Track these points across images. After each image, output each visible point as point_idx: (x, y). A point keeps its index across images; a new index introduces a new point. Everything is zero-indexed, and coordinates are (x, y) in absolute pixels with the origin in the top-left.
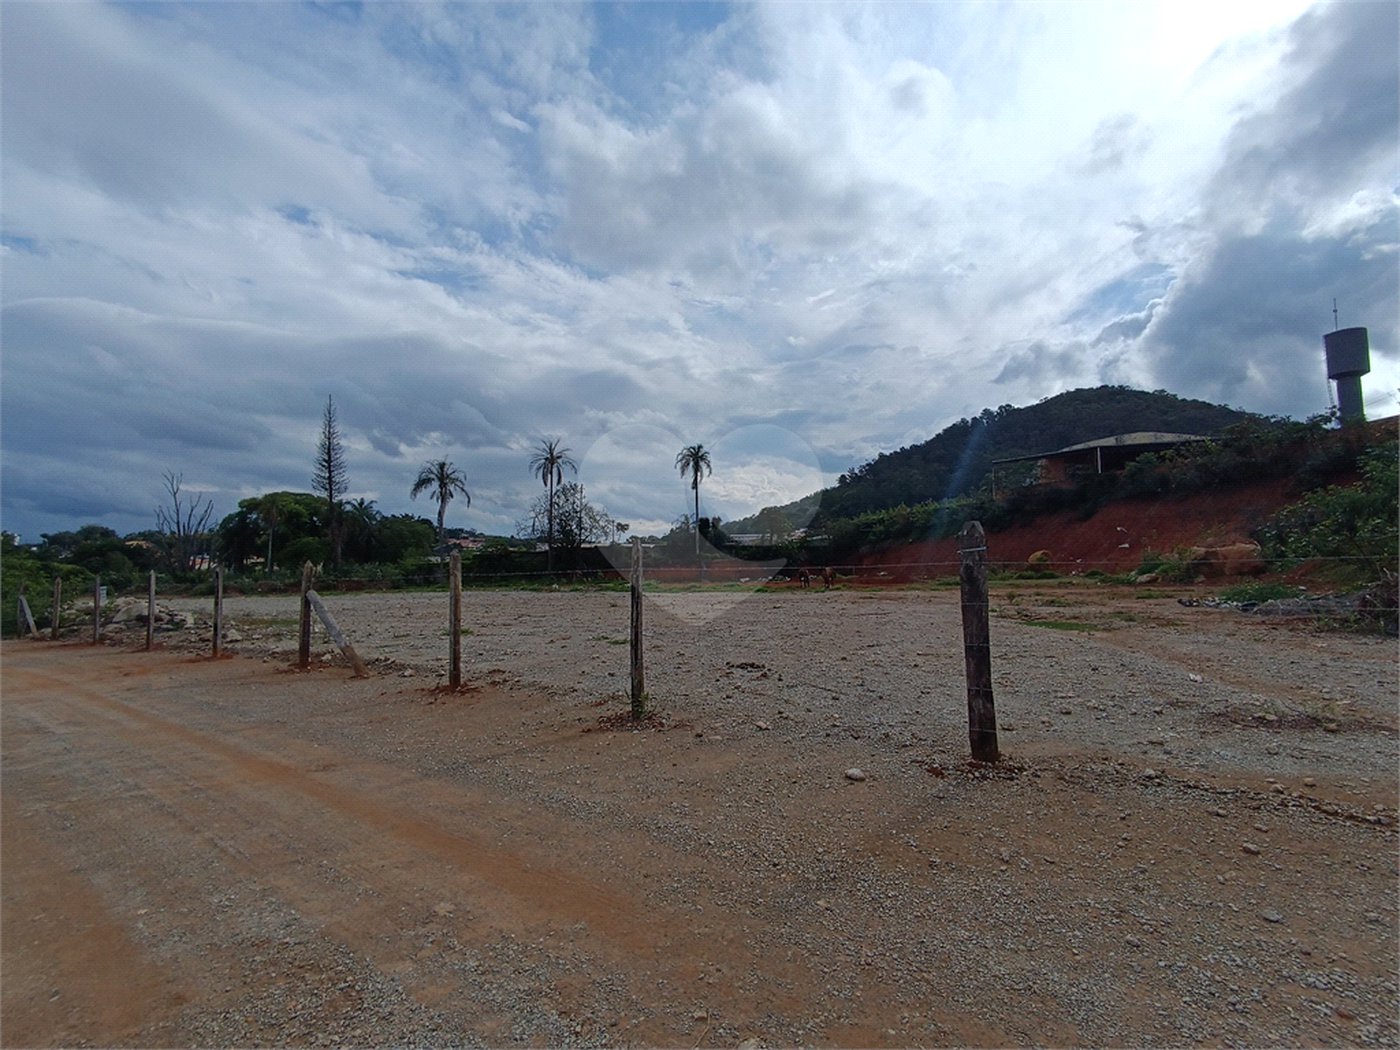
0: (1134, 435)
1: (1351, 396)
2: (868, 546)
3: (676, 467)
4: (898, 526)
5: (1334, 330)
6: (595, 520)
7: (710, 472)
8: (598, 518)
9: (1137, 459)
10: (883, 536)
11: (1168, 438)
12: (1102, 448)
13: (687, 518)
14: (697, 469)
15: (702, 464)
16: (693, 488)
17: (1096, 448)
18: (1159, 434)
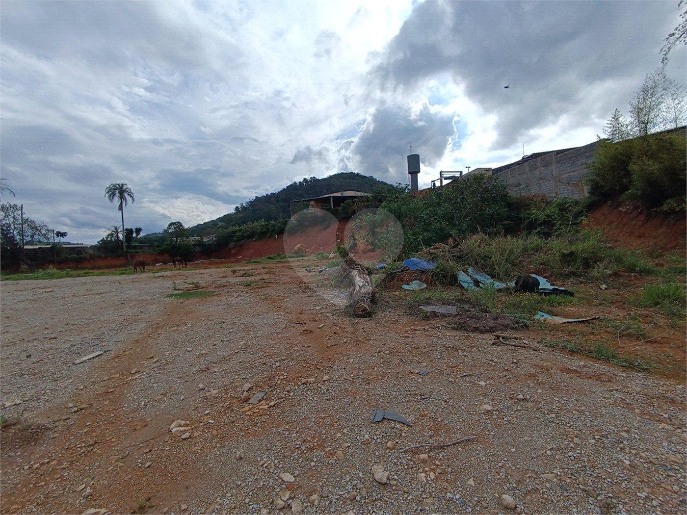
0: (347, 192)
1: (415, 181)
2: (233, 243)
3: (105, 196)
4: (248, 233)
5: (410, 154)
6: (37, 230)
7: (133, 200)
8: (39, 228)
9: (345, 202)
10: (241, 238)
11: (359, 194)
12: (333, 197)
13: (116, 228)
14: (122, 197)
15: (126, 195)
16: (119, 210)
17: (330, 197)
18: (357, 192)
